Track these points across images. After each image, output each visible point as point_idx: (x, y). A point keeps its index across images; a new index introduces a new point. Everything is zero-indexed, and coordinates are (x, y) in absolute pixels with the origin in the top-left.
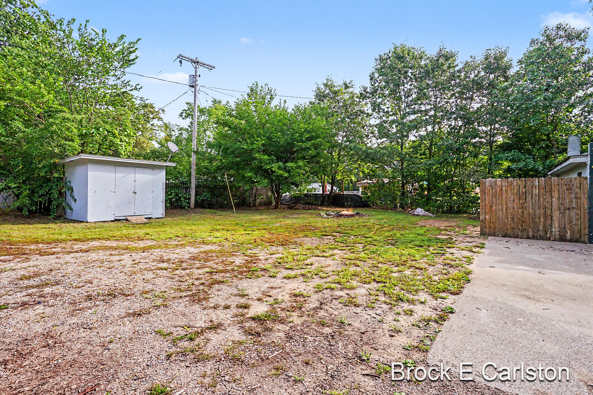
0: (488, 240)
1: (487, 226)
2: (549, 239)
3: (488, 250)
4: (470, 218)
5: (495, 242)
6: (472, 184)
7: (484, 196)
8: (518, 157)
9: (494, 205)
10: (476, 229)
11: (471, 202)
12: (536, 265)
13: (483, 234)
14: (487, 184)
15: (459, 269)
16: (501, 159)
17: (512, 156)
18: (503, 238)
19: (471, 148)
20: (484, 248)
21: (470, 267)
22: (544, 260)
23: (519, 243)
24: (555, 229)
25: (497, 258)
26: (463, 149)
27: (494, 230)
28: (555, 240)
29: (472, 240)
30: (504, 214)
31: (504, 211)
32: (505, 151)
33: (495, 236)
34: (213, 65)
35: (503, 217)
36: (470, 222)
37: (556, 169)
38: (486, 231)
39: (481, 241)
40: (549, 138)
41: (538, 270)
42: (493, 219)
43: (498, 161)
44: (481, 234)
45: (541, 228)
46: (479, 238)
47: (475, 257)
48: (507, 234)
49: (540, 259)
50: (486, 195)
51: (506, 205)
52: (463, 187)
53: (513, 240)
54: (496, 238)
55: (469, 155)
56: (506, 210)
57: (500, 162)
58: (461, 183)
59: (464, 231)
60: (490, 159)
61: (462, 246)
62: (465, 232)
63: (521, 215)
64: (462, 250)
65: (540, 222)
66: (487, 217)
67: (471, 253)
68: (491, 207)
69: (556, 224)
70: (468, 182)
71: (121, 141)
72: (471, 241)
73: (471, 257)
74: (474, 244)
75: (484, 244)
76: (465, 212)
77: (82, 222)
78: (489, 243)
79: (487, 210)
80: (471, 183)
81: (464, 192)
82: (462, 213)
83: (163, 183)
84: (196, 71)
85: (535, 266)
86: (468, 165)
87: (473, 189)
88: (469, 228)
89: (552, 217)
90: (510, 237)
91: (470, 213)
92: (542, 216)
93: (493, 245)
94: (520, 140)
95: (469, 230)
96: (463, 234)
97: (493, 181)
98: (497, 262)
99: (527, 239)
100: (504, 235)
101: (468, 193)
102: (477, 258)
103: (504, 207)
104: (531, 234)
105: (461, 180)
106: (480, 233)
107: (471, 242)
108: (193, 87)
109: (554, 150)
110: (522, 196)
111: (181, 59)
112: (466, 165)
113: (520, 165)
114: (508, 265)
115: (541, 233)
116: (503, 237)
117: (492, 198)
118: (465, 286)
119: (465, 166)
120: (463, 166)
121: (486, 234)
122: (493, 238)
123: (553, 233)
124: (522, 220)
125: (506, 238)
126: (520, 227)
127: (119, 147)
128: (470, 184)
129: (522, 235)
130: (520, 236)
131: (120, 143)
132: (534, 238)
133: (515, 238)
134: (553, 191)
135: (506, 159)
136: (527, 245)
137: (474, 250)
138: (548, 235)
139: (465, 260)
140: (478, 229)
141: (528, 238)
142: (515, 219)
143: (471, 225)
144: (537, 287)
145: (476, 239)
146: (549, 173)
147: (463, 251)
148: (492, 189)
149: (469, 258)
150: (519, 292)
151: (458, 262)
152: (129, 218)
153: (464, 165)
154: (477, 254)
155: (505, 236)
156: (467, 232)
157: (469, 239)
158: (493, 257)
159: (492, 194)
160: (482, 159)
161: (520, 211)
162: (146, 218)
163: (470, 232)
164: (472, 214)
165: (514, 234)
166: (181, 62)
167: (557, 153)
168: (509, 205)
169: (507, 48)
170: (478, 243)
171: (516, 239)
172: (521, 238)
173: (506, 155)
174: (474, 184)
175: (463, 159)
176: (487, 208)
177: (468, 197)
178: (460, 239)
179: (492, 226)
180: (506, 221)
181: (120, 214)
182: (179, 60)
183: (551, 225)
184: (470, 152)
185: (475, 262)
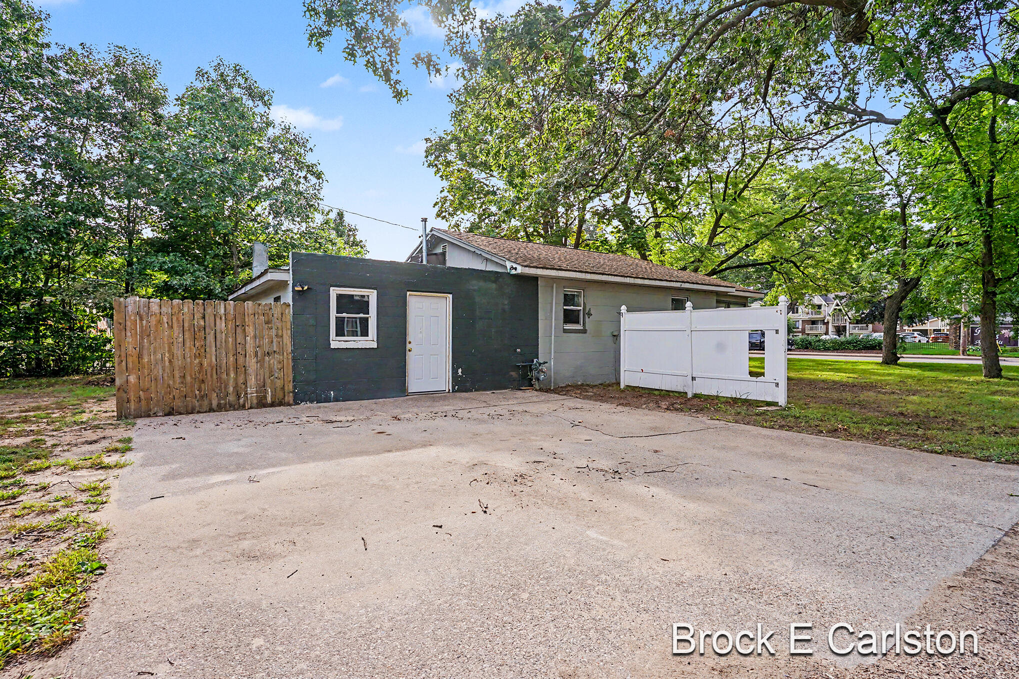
0: (136, 427)
1: (132, 398)
2: (243, 407)
3: (141, 454)
4: (89, 383)
5: (151, 429)
6: (91, 313)
7: (123, 333)
8: (182, 266)
9: (145, 352)
10: (106, 406)
11: (90, 348)
12: (240, 464)
13: (124, 416)
14: (130, 308)
15: (66, 536)
16: (151, 265)
17: (171, 262)
18: (166, 418)
19: (87, 236)
20: (130, 449)
21: (101, 518)
22: (247, 450)
23: (198, 424)
24: (252, 390)
25: (165, 469)
26: (68, 235)
27: (148, 404)
28: (251, 408)
29: (100, 433)
30: (167, 370)
31: (167, 363)
32: (158, 252)
33: (149, 416)
35: (165, 375)
36: (90, 391)
37: (243, 291)
38: (130, 408)
39: (121, 433)
40: (226, 242)
41: (246, 474)
42: (144, 383)
43: (145, 269)
44: (119, 418)
45: (231, 389)
46: (116, 427)
47: (110, 481)
48: (173, 409)
49: (241, 450)
50: (129, 334)
51: (169, 351)
52: (67, 316)
53: (186, 419)
54: (152, 419)
55: (82, 249)
56: (170, 361)
57: (149, 271)
58: (64, 307)
59: (75, 414)
60: (130, 264)
61: (72, 457)
62: (77, 418)
63: (197, 369)
64: (75, 468)
65: (228, 380)
66: (132, 379)
67: (100, 472)
68: (140, 356)
69: (252, 381)
70: (82, 307)
72: (95, 438)
73: (102, 485)
74: (104, 444)
75: (129, 440)
76: (77, 371)
78: (139, 435)
79: (130, 365)
80: (88, 310)
81: (71, 329)
82: (68, 374)
85: (239, 467)
86: (81, 270)
87: (93, 322)
88: (87, 405)
89: (245, 370)
90: (181, 414)
91: (86, 373)
92: (232, 369)
93: (148, 438)
94: (184, 237)
95: (87, 411)
96: (75, 423)
97: (142, 304)
98: (166, 478)
99: (209, 412)
100: (167, 411)
101: (81, 329)
102: (117, 482)
103: (167, 355)
104: (215, 403)
105: (63, 300)
106: (115, 414)
107: (95, 442)
109: (235, 262)
110: (198, 334)
112: (75, 271)
113: (185, 280)
114: (190, 480)
115: (232, 398)
116: (166, 415)
117: (142, 338)
118: (92, 594)
119: (72, 273)
120: (69, 273)
121: (130, 414)
122: (147, 421)
123: (249, 396)
124: (201, 378)
125: (172, 417)
126: (197, 392)
128: (85, 311)
129: (200, 406)
130: (197, 409)
132: (220, 408)
133: (188, 413)
134: (247, 324)
135: (160, 269)
136: (213, 426)
137: (107, 460)
138: (241, 401)
139: (84, 497)
140: (111, 405)
141: (211, 410)
142: (188, 378)
143: (94, 398)
144: (257, 518)
145: (109, 432)
146: (230, 297)
147: (78, 473)
148: (141, 319)
149: (94, 489)
150: (229, 549)
151: (64, 513)
153: (69, 271)
154: (116, 472)
155: (169, 414)
156: (85, 417)
157: (90, 435)
158: (154, 469)
159: (142, 332)
160: (111, 262)
161: (197, 361)
163: (91, 416)
164: (93, 374)
165: (187, 406)
167: (238, 266)
168: (175, 352)
169: (157, 63)
170: (115, 439)
171: (191, 416)
172: (199, 412)
173: (161, 259)
174: (94, 311)
175: (67, 257)
176: (130, 360)
177: (83, 338)
178: (68, 438)
179: (142, 397)
180: (171, 382)
183: (245, 383)
184: (86, 245)
185: (114, 495)
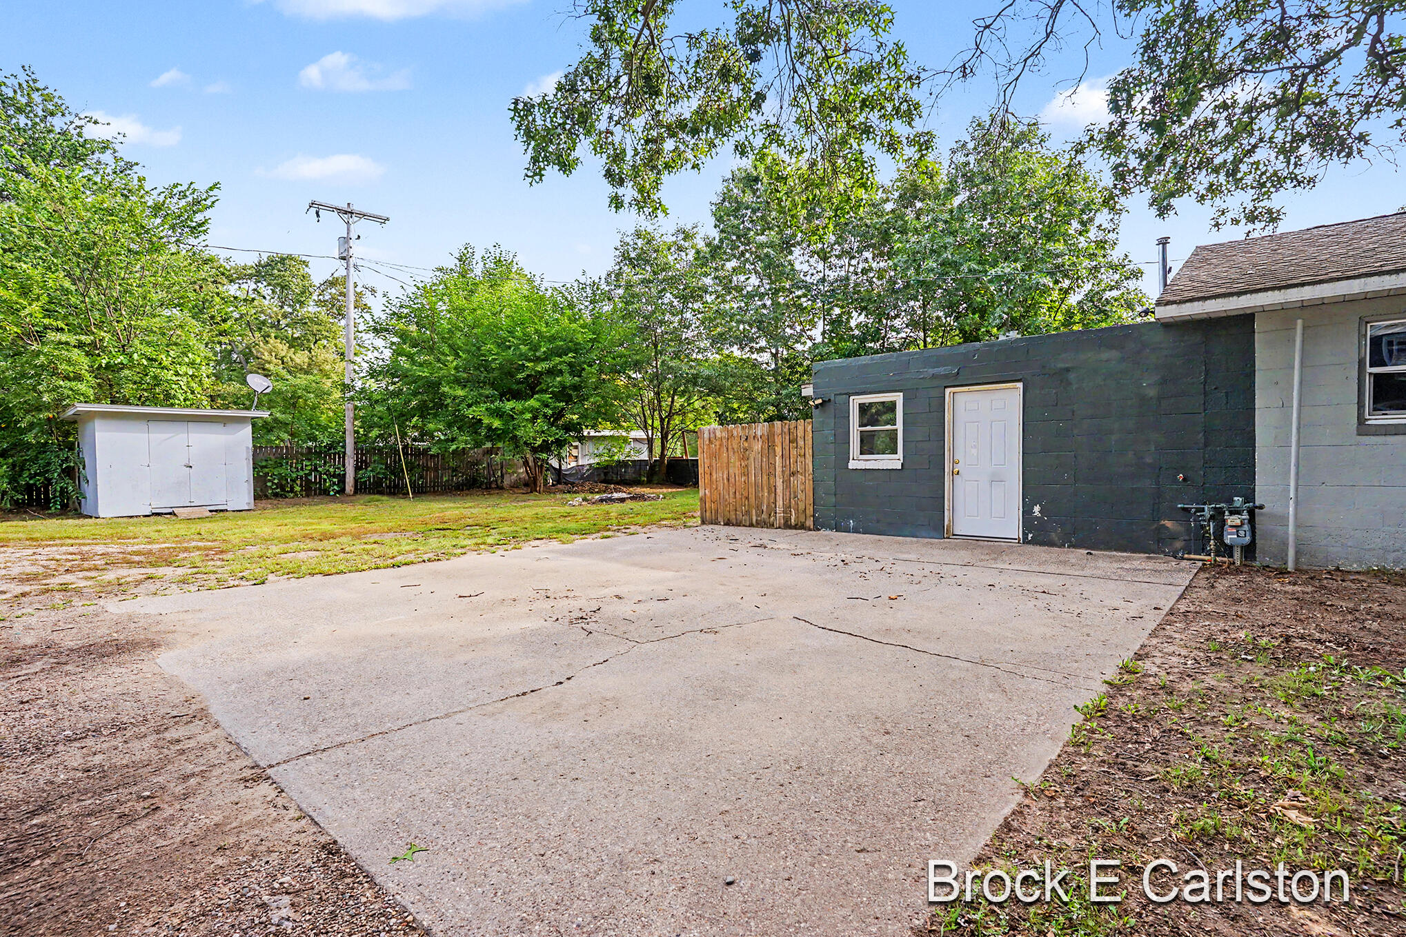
2: (772, 526)
14: (706, 435)
28: (779, 527)
34: (385, 215)
71: (177, 374)
77: (91, 517)
83: (248, 448)
84: (348, 229)
108: (343, 258)
111: (316, 207)
127: (173, 386)
131: (174, 378)
134: (777, 444)
148: (711, 444)
152: (176, 511)
159: (711, 453)
162: (211, 511)
166: (317, 213)
181: (161, 504)
182: (313, 210)
